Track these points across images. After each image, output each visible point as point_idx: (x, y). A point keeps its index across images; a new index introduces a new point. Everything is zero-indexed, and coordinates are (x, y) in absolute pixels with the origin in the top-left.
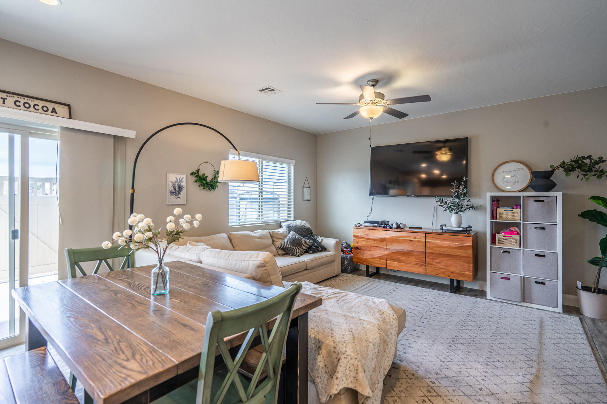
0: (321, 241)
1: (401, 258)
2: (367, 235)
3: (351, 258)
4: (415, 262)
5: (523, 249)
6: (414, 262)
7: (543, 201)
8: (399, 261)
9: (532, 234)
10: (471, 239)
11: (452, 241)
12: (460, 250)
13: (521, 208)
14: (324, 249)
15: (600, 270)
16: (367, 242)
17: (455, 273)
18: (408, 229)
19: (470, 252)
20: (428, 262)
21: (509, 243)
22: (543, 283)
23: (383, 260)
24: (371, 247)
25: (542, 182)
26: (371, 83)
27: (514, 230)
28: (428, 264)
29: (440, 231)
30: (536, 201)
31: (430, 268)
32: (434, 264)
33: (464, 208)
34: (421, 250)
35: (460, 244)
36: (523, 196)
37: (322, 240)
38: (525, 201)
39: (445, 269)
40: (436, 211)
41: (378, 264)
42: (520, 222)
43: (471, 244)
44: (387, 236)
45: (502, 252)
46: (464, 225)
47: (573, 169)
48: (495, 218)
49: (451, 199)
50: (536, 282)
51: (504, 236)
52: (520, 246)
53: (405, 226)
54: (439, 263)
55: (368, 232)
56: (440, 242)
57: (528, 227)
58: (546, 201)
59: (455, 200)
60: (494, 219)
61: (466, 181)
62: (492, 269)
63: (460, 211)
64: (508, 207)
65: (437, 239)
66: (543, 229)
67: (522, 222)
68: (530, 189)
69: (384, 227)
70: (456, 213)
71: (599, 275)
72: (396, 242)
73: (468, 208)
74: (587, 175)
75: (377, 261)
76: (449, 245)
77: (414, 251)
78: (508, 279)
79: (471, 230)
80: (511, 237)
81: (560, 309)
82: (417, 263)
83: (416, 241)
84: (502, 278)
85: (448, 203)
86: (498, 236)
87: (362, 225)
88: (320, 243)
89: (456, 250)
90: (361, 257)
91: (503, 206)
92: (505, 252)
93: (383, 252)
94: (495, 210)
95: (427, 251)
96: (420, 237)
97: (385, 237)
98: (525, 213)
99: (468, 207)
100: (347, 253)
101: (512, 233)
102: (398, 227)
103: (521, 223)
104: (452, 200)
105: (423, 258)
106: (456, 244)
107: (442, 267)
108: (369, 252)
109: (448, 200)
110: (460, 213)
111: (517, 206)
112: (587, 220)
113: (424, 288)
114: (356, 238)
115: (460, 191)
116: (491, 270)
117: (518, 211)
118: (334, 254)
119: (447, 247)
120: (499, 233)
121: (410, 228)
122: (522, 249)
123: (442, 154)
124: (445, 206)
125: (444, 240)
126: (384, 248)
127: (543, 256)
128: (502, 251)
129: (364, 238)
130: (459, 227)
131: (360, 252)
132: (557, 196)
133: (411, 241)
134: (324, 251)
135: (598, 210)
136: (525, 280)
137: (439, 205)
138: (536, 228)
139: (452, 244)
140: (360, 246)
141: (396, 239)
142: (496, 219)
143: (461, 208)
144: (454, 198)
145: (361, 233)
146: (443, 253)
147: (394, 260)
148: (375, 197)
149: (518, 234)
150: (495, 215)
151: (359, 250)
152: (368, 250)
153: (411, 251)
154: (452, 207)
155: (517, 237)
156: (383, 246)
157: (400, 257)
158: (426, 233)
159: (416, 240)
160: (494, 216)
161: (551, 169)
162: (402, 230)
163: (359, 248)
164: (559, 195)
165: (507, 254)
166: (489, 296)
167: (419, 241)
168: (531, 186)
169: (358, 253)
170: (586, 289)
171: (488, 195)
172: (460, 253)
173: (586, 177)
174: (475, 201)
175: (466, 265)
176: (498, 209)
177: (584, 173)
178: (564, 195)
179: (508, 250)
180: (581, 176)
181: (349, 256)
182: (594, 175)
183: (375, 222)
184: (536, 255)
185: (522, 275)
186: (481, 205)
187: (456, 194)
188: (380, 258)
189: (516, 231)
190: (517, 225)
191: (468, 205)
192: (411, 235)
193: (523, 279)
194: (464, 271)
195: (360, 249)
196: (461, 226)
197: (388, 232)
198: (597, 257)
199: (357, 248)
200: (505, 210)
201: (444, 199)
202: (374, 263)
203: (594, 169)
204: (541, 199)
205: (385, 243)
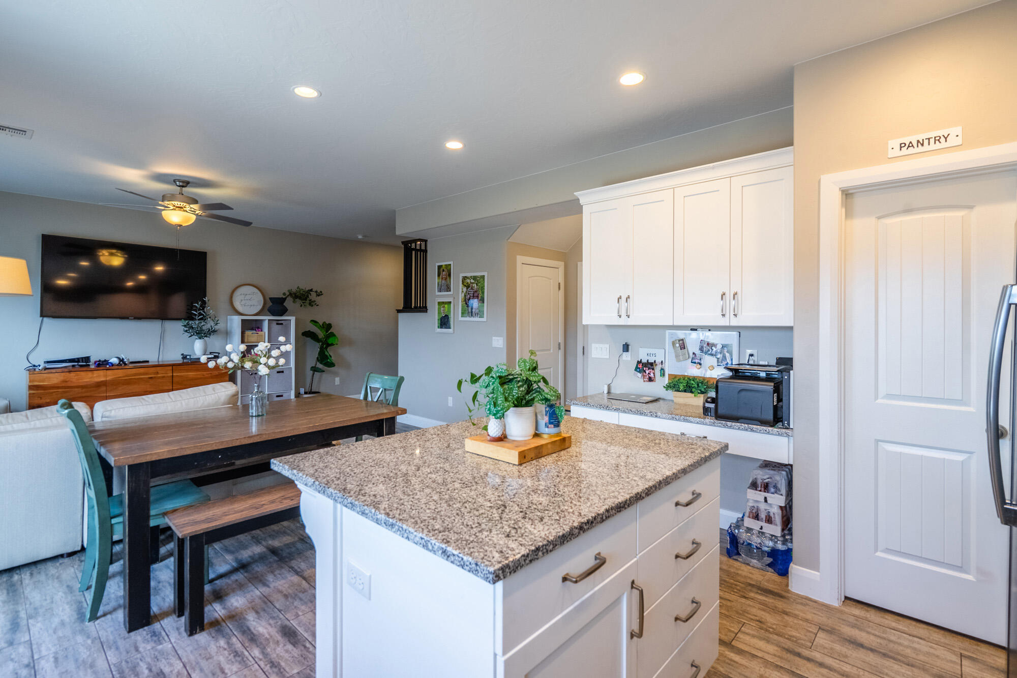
2: (66, 382)
7: (282, 324)
13: (262, 331)
15: (313, 376)
22: (282, 396)
25: (278, 307)
26: (181, 184)
30: (277, 324)
33: (207, 333)
35: (216, 372)
36: (268, 320)
38: (269, 324)
40: (162, 339)
44: (108, 379)
50: (277, 396)
55: (66, 376)
56: (192, 374)
58: (284, 324)
63: (204, 336)
65: (188, 371)
68: (265, 312)
69: (97, 365)
70: (200, 338)
71: (312, 381)
73: (210, 333)
74: (305, 302)
76: (203, 376)
79: (217, 356)
83: (159, 378)
98: (270, 335)
102: (121, 362)
106: (211, 373)
110: (205, 338)
112: (307, 338)
117: (257, 333)
121: (131, 363)
125: (197, 370)
126: (103, 396)
127: (283, 372)
129: (58, 388)
132: (290, 320)
133: (151, 378)
135: (312, 330)
137: (185, 330)
142: (244, 343)
148: (46, 320)
154: (197, 331)
158: (172, 365)
159: (160, 375)
161: (284, 297)
164: (293, 319)
167: (164, 377)
168: (270, 311)
171: (238, 319)
173: (305, 304)
177: (303, 301)
178: (296, 320)
180: (302, 304)
182: (308, 303)
183: (69, 361)
184: (278, 372)
185: (267, 393)
187: (201, 317)
192: (151, 370)
197: (109, 372)
198: (314, 366)
200: (252, 333)
201: (189, 322)
203: (308, 299)
204: (280, 322)
205: (103, 388)
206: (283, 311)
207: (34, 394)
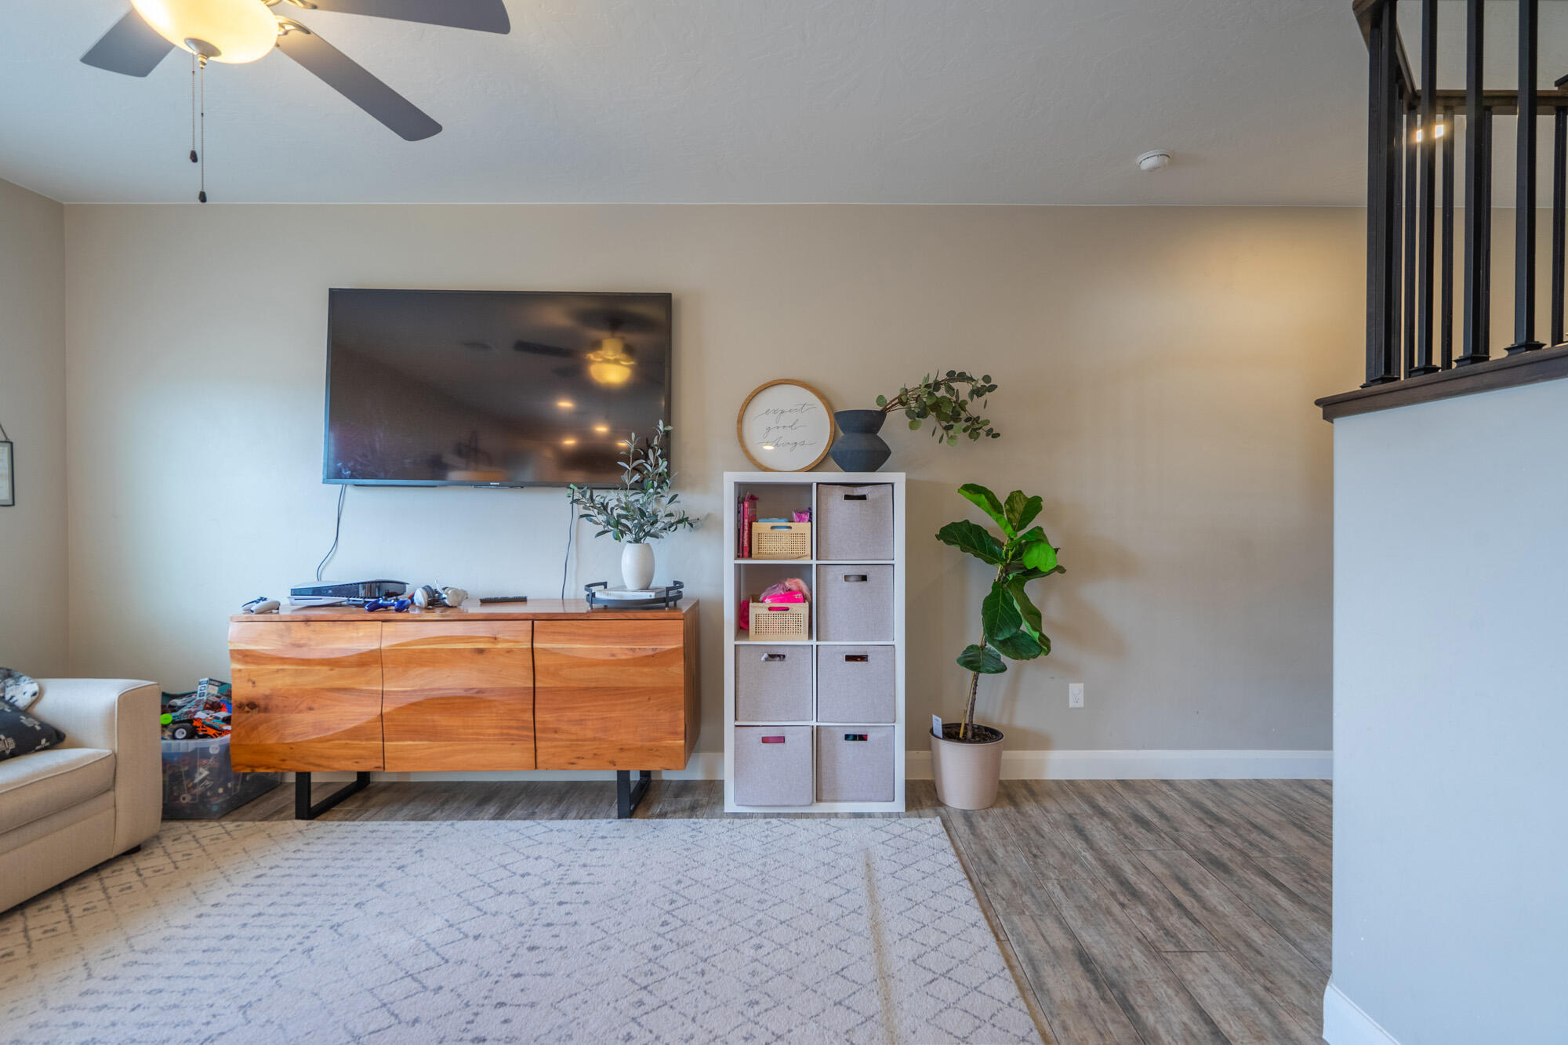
0: (32, 704)
1: (442, 720)
2: (300, 646)
3: (226, 750)
4: (497, 731)
5: (819, 643)
6: (491, 731)
7: (863, 497)
8: (433, 734)
9: (838, 594)
10: (679, 626)
11: (621, 638)
12: (646, 670)
13: (810, 520)
14: (54, 738)
15: (976, 678)
16: (297, 673)
17: (629, 750)
18: (476, 610)
19: (678, 670)
20: (543, 722)
21: (784, 630)
22: (863, 738)
23: (367, 740)
24: (317, 693)
25: (860, 442)
27: (794, 588)
28: (544, 731)
29: (585, 608)
30: (847, 497)
31: (549, 744)
32: (564, 726)
33: (659, 525)
34: (519, 684)
35: (647, 648)
36: (818, 484)
37: (38, 696)
38: (822, 497)
39: (600, 739)
40: (573, 539)
41: (346, 758)
42: (809, 562)
43: (681, 645)
44: (385, 645)
45: (766, 659)
46: (662, 580)
47: (923, 414)
48: (746, 553)
49: (622, 495)
50: (847, 737)
51: (770, 609)
52: (810, 636)
53: (462, 596)
54: (580, 722)
55: (300, 632)
56: (581, 648)
57: (830, 577)
58: (869, 497)
59: (632, 499)
60: (743, 557)
61: (667, 434)
62: (740, 717)
63: (648, 534)
64: (780, 517)
65: (573, 636)
66: (864, 578)
67: (814, 562)
68: (832, 462)
69: (374, 608)
70: (637, 541)
71: (975, 693)
72: (421, 664)
73: (672, 525)
74: (951, 427)
75: (346, 746)
76: (613, 655)
77: (492, 690)
78: (781, 740)
79: (679, 596)
80: (787, 609)
81: (899, 805)
82: (502, 734)
83: (500, 652)
84: (765, 740)
85: (612, 509)
86: (755, 609)
87: (276, 607)
88: (26, 711)
89: (632, 670)
90: (270, 742)
91: (768, 516)
92: (772, 657)
93: (369, 709)
94: (746, 528)
95: (538, 685)
96: (514, 636)
97: (375, 646)
98: (822, 533)
99: (673, 520)
100: (211, 732)
101: (790, 596)
102: (435, 601)
103: (811, 565)
104: (623, 499)
105: (524, 711)
106: (633, 650)
107: (590, 734)
108: (308, 717)
109: (612, 498)
110: (649, 539)
111: (805, 514)
112: (956, 549)
113: (528, 823)
114: (246, 663)
115: (649, 468)
116: (736, 719)
117: (803, 527)
118: (108, 752)
119: (605, 663)
120: (756, 600)
121: (485, 602)
122: (814, 642)
123: (608, 361)
124: (602, 518)
125: (597, 637)
126: (376, 692)
127: (863, 658)
128: (766, 655)
129: (283, 660)
130: (646, 588)
131: (266, 721)
132: (892, 484)
133: (481, 651)
134: (45, 749)
135: (972, 522)
136: (823, 734)
137: (582, 516)
138: (846, 578)
139: (620, 650)
140: (267, 697)
141: (423, 651)
142: (750, 556)
143: (652, 524)
144: (630, 493)
145: (266, 639)
146: (593, 685)
147: (415, 733)
148: (350, 490)
149: (804, 599)
150: (746, 544)
151: (262, 715)
152: (303, 706)
153: (480, 691)
154: (623, 521)
155: (801, 609)
156: (368, 683)
157: (436, 718)
158: (533, 619)
159: (499, 646)
160: (744, 548)
161: (879, 408)
162: (449, 612)
163: (262, 703)
164: (899, 479)
165: (776, 663)
166: (730, 806)
167: (509, 651)
168: (836, 456)
169: (255, 728)
170: (951, 733)
171: (730, 480)
172: (646, 678)
173: (951, 433)
174: (690, 502)
175: (665, 717)
176: (753, 523)
177: (944, 424)
178: (908, 482)
179: (780, 652)
180: (940, 432)
181: (214, 745)
182: (965, 430)
183: (338, 590)
184: (849, 658)
185: (815, 724)
186: (708, 515)
187: (637, 477)
188: (355, 733)
189: (800, 591)
190: (801, 571)
191: (671, 515)
192: (481, 629)
193: (817, 733)
194: (661, 739)
195: (266, 710)
196: (653, 585)
197: (388, 628)
198: (972, 647)
199: (252, 705)
200: (773, 528)
201: (596, 493)
202: (329, 758)
203: (963, 415)
204: (859, 491)
205: (376, 671)
206: (876, 458)
207: (240, 670)
